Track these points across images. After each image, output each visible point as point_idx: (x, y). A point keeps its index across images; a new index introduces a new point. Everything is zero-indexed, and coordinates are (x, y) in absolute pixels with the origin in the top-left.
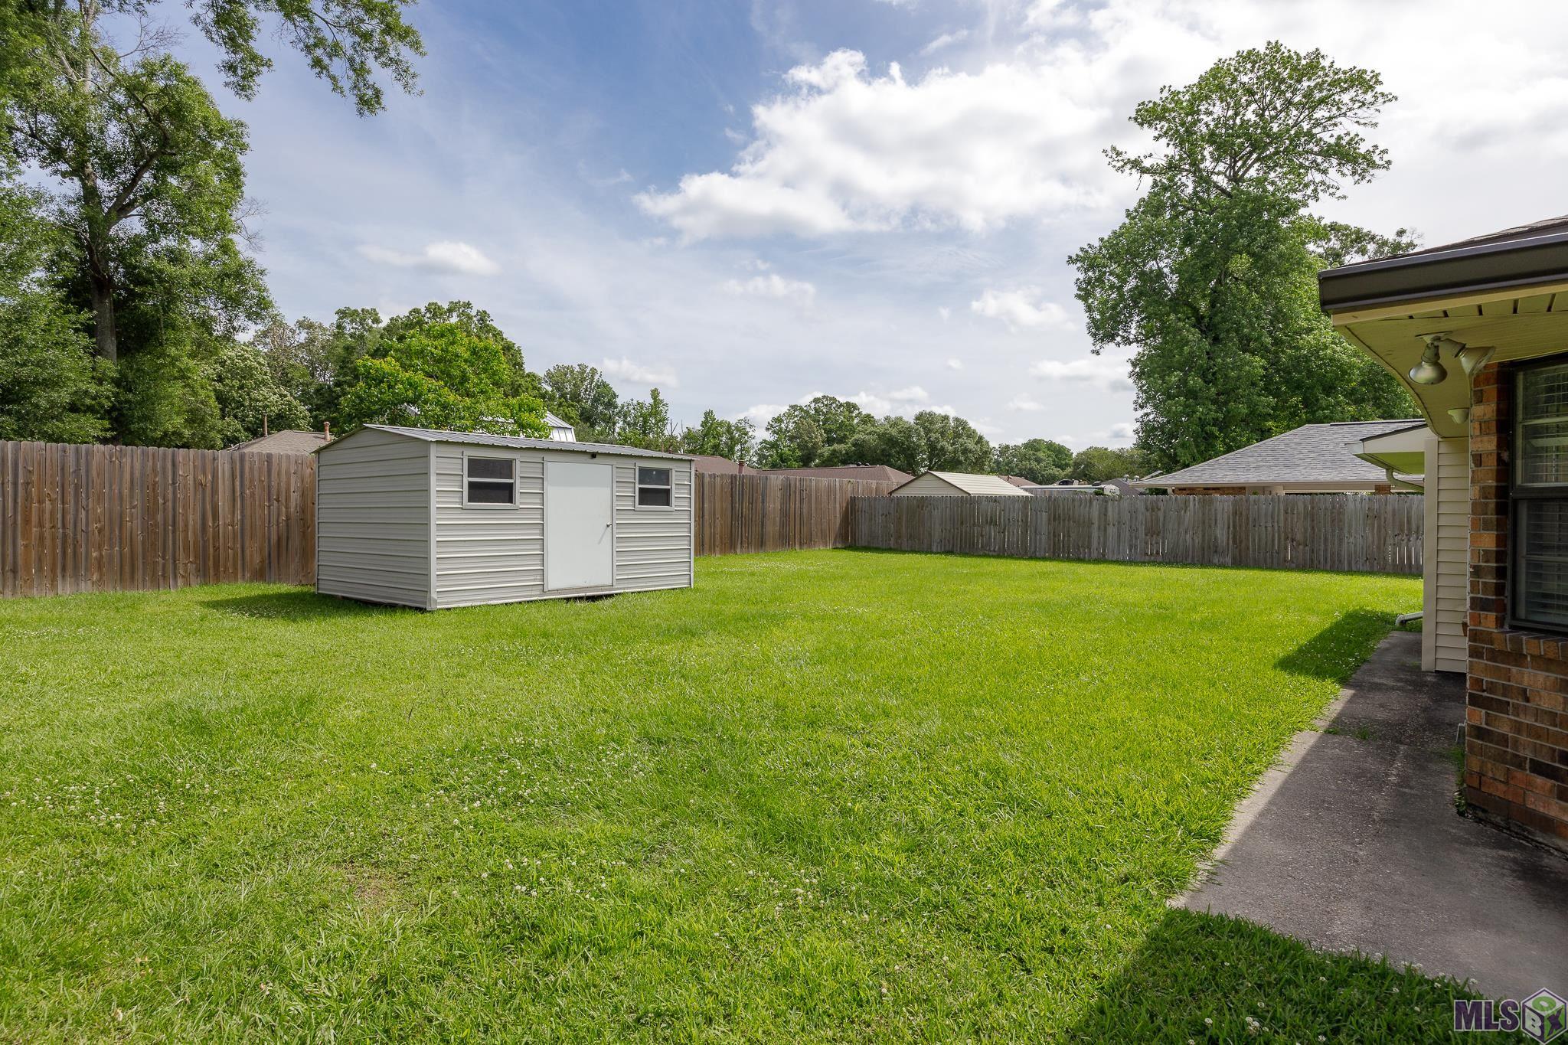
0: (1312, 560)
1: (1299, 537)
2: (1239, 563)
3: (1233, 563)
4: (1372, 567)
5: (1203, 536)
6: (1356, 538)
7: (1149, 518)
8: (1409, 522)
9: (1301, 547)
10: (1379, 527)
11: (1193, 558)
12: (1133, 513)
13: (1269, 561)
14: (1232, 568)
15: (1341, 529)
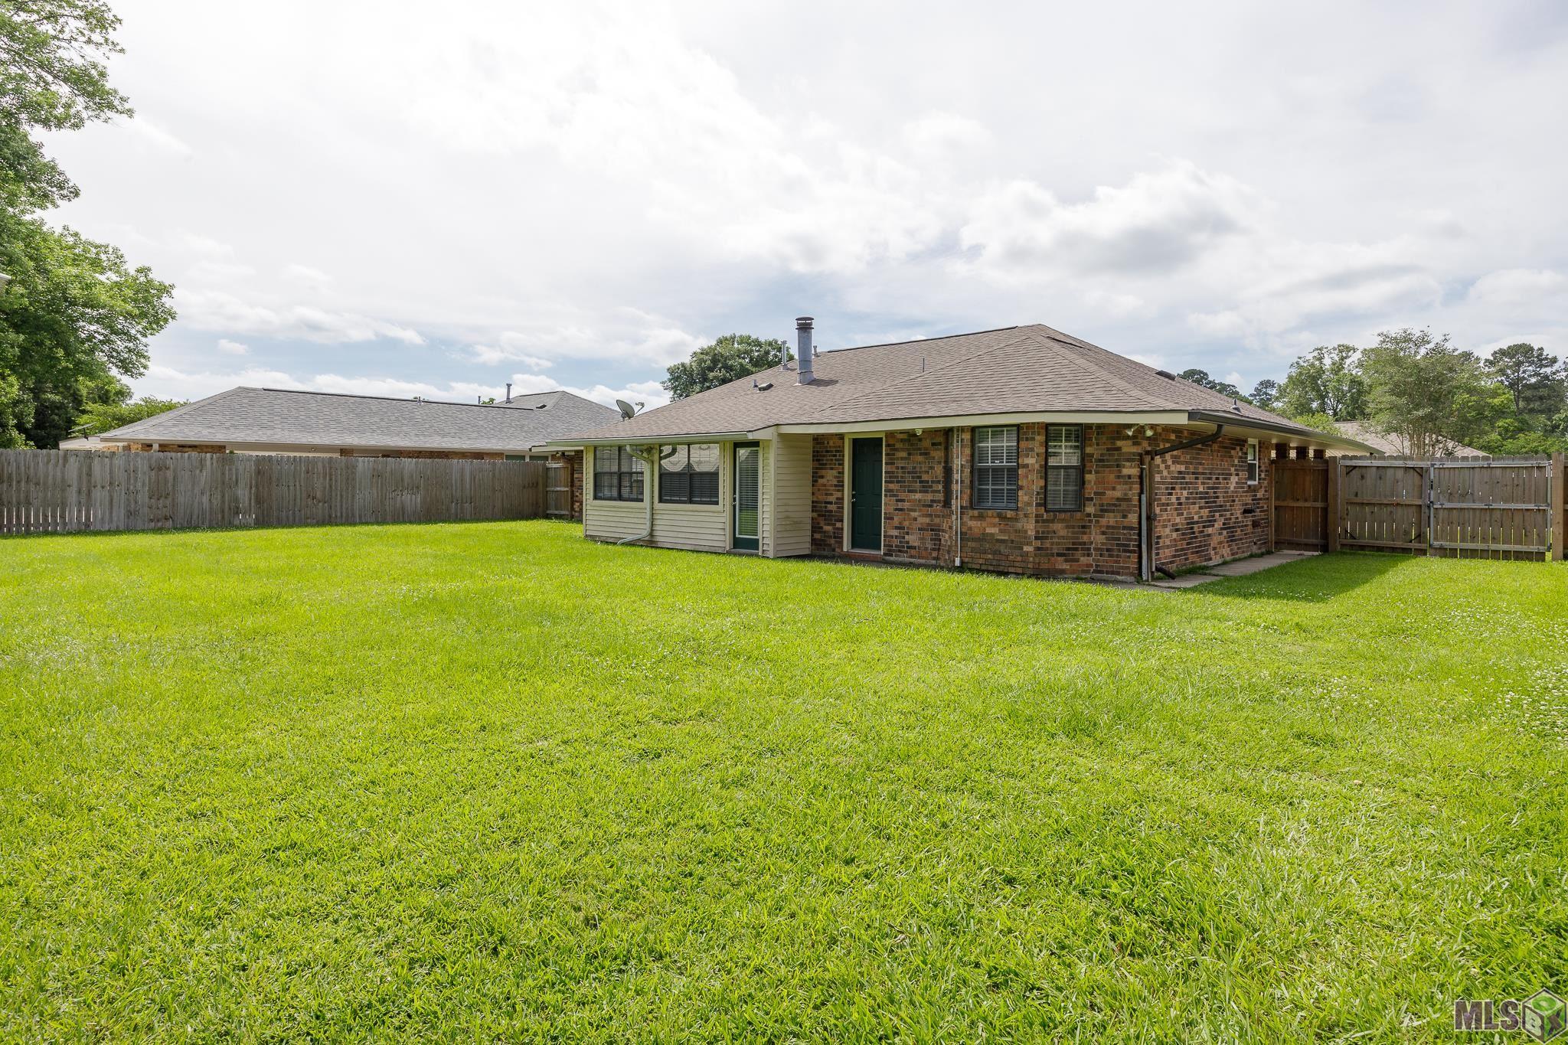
0: (330, 516)
1: (319, 495)
2: (264, 521)
3: (255, 524)
4: (377, 517)
5: (223, 496)
6: (365, 496)
7: (153, 478)
8: (402, 480)
9: (321, 504)
10: (382, 484)
11: (211, 521)
12: (131, 473)
13: (291, 518)
14: (255, 528)
15: (354, 487)
